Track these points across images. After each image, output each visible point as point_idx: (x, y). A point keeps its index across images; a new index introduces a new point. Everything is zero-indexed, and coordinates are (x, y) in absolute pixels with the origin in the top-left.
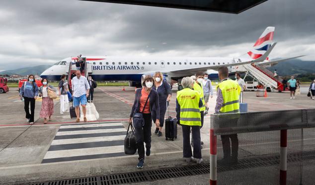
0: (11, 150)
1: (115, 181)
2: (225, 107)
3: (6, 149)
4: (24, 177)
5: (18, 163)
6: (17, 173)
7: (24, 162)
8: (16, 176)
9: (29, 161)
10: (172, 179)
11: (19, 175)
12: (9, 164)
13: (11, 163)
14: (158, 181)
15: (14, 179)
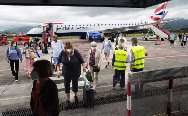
0: (13, 86)
1: (73, 106)
2: (136, 61)
3: (11, 85)
4: (22, 104)
5: (18, 95)
6: (18, 102)
7: (22, 94)
8: (17, 104)
9: (24, 94)
10: (105, 105)
11: (19, 104)
12: (13, 96)
13: (14, 95)
14: (97, 106)
15: (17, 106)
